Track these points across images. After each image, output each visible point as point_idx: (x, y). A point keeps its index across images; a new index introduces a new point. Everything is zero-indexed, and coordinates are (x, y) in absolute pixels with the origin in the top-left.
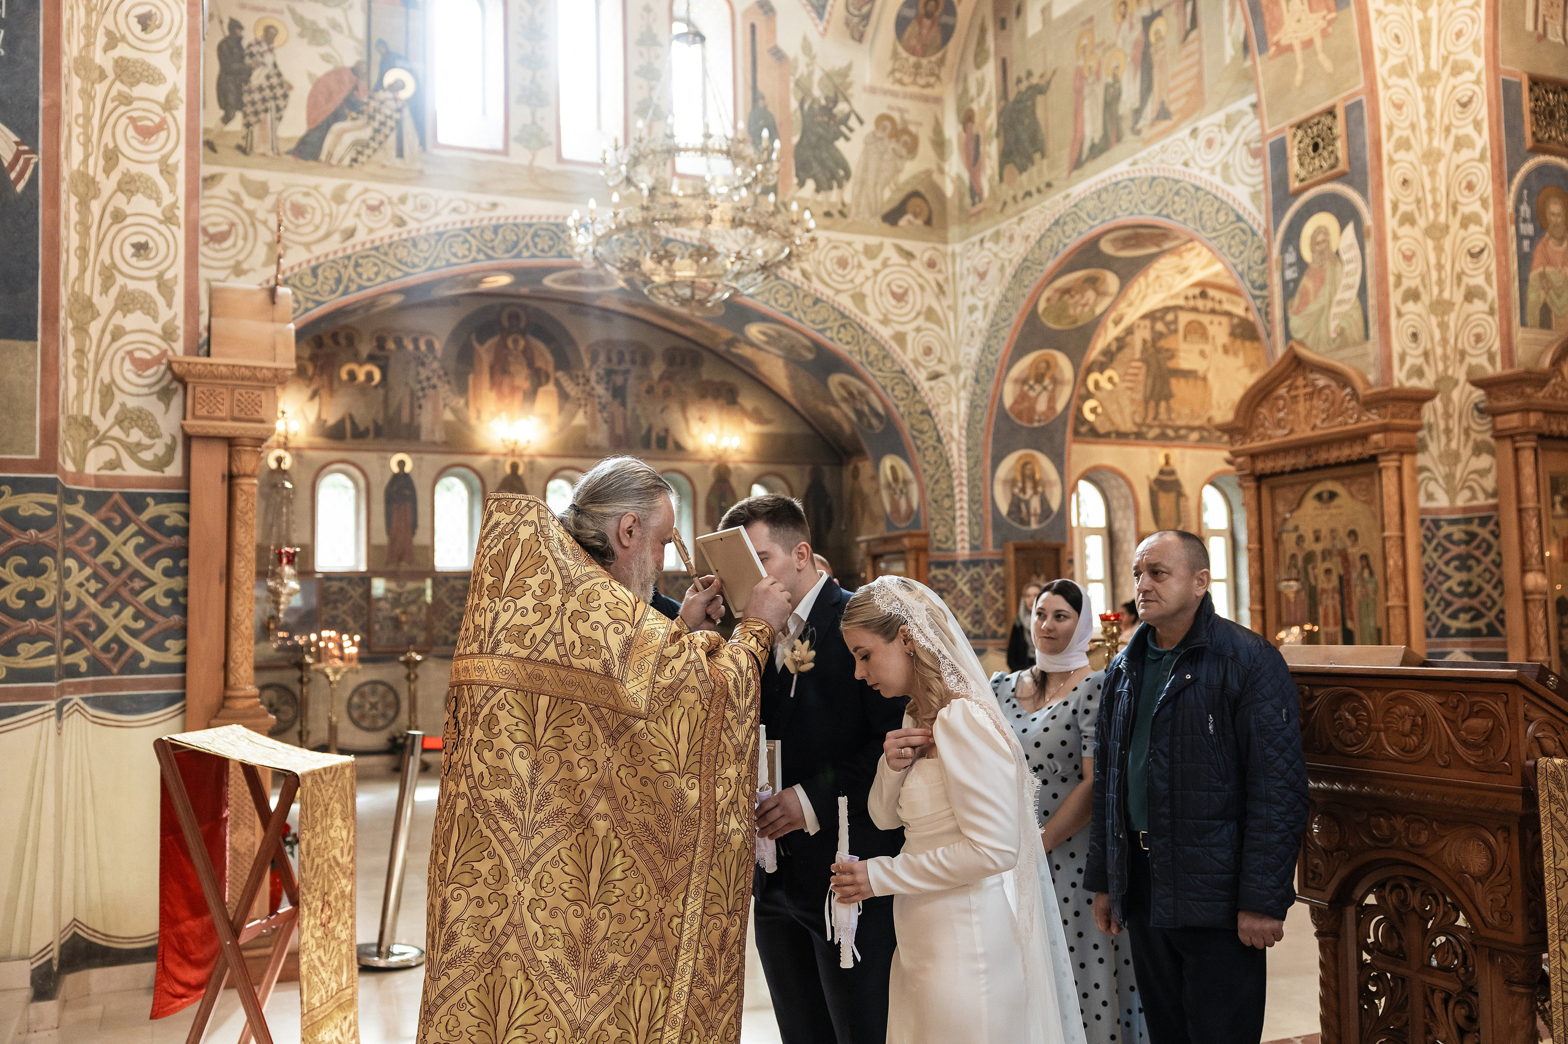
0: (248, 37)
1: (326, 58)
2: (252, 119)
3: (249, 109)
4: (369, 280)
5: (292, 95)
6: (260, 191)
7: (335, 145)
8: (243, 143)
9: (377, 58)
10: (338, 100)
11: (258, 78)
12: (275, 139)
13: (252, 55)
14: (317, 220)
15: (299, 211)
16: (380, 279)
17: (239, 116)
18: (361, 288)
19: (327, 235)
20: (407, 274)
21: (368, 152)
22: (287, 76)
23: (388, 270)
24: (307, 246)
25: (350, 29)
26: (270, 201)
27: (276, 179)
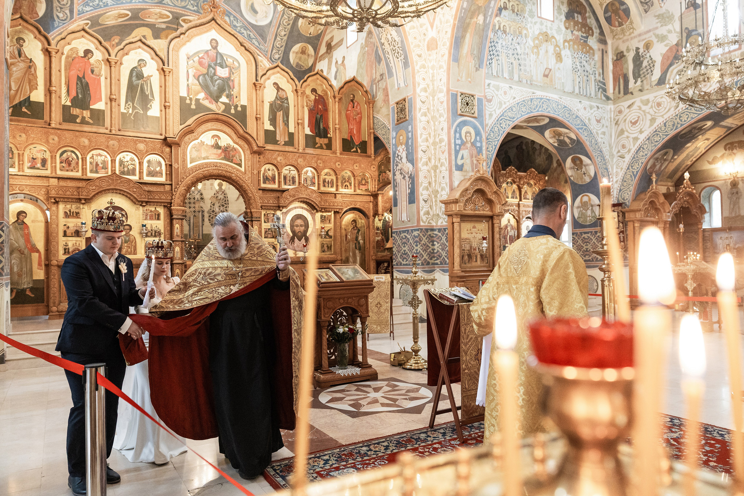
0: (641, 51)
1: (666, 45)
2: (643, 79)
3: (642, 76)
4: (685, 121)
5: (656, 64)
6: (646, 102)
7: (670, 76)
8: (640, 88)
9: (685, 35)
10: (671, 58)
11: (645, 64)
12: (651, 82)
13: (643, 56)
14: (665, 106)
15: (659, 104)
16: (689, 119)
17: (639, 79)
18: (682, 125)
19: (669, 110)
20: (699, 114)
21: (682, 73)
22: (654, 59)
23: (692, 115)
24: (662, 116)
25: (675, 30)
26: (650, 104)
27: (651, 96)
